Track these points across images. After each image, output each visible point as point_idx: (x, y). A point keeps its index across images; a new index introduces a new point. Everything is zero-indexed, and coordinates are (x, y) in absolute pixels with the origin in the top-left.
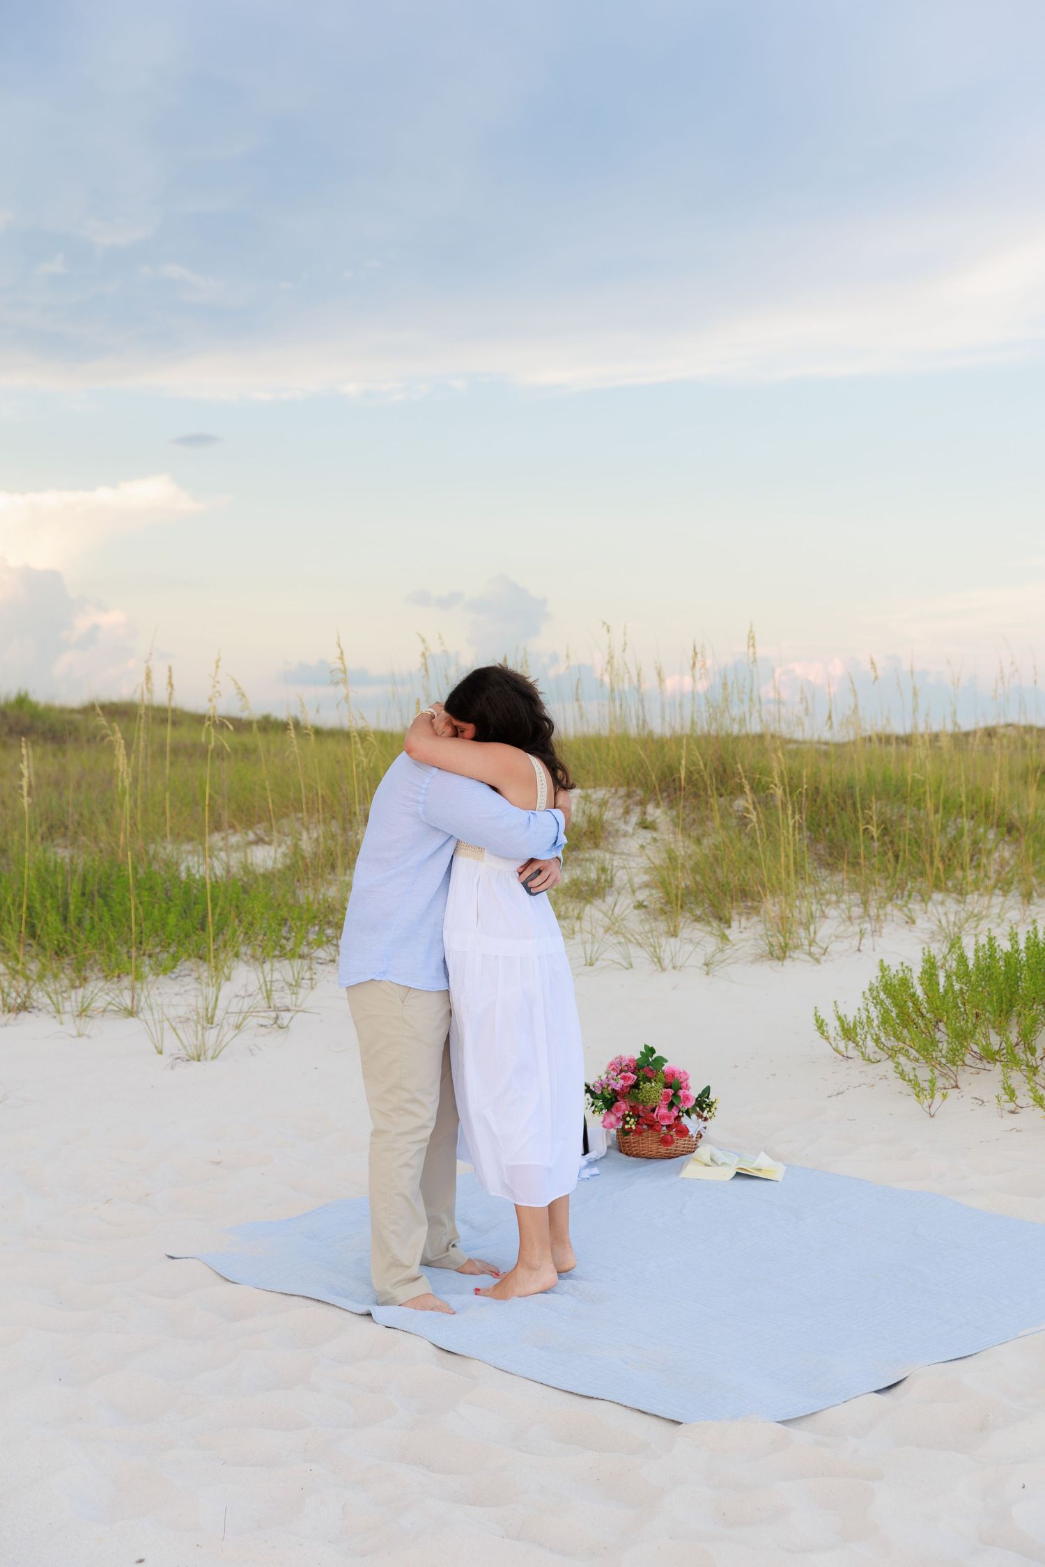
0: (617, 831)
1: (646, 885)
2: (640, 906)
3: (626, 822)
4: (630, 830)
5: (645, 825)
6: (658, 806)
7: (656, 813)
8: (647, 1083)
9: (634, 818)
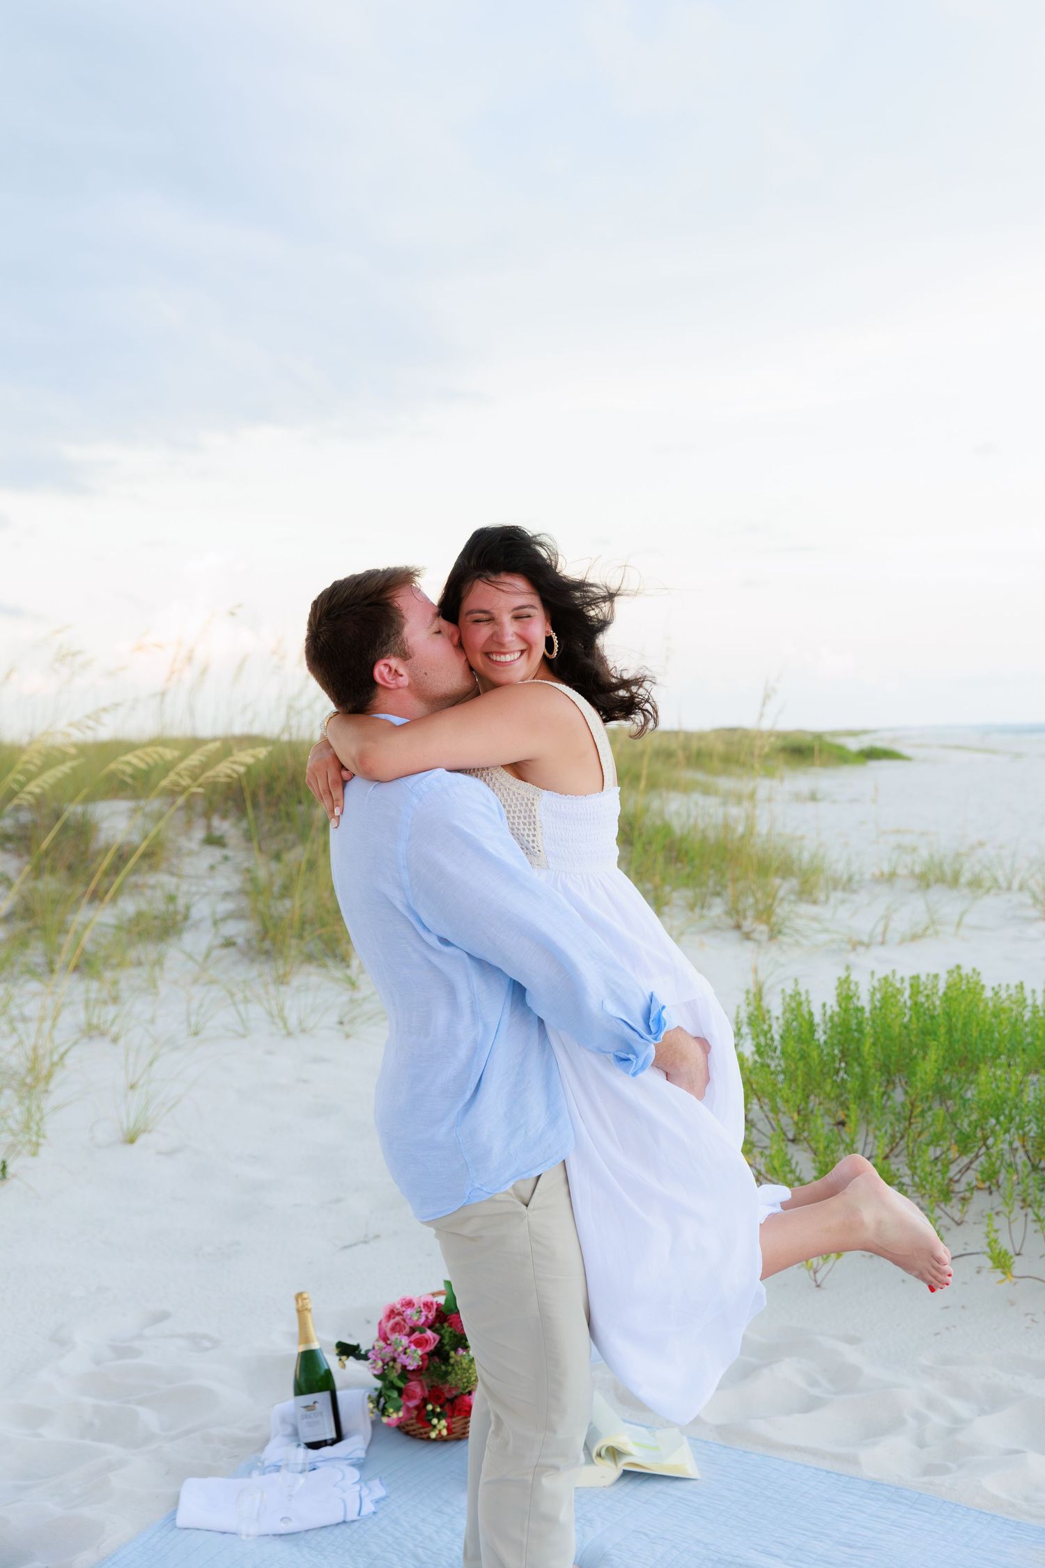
0: (179, 849)
1: (231, 916)
2: (229, 943)
3: (190, 839)
4: (194, 845)
5: (213, 841)
6: (224, 817)
7: (223, 826)
8: (461, 1351)
9: (199, 834)
